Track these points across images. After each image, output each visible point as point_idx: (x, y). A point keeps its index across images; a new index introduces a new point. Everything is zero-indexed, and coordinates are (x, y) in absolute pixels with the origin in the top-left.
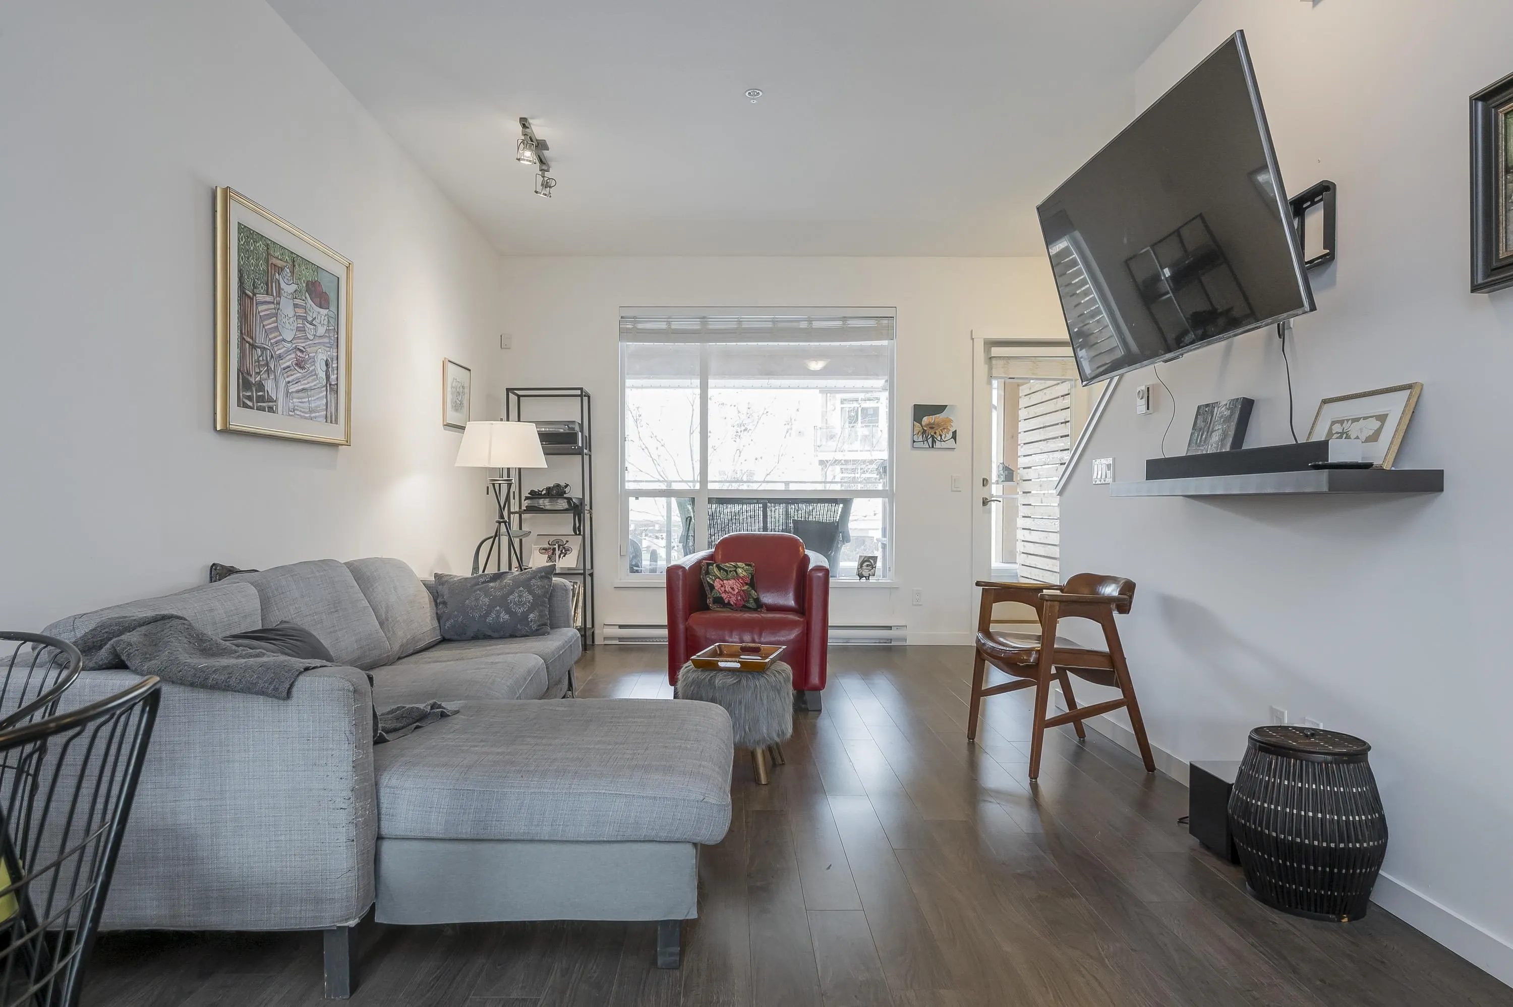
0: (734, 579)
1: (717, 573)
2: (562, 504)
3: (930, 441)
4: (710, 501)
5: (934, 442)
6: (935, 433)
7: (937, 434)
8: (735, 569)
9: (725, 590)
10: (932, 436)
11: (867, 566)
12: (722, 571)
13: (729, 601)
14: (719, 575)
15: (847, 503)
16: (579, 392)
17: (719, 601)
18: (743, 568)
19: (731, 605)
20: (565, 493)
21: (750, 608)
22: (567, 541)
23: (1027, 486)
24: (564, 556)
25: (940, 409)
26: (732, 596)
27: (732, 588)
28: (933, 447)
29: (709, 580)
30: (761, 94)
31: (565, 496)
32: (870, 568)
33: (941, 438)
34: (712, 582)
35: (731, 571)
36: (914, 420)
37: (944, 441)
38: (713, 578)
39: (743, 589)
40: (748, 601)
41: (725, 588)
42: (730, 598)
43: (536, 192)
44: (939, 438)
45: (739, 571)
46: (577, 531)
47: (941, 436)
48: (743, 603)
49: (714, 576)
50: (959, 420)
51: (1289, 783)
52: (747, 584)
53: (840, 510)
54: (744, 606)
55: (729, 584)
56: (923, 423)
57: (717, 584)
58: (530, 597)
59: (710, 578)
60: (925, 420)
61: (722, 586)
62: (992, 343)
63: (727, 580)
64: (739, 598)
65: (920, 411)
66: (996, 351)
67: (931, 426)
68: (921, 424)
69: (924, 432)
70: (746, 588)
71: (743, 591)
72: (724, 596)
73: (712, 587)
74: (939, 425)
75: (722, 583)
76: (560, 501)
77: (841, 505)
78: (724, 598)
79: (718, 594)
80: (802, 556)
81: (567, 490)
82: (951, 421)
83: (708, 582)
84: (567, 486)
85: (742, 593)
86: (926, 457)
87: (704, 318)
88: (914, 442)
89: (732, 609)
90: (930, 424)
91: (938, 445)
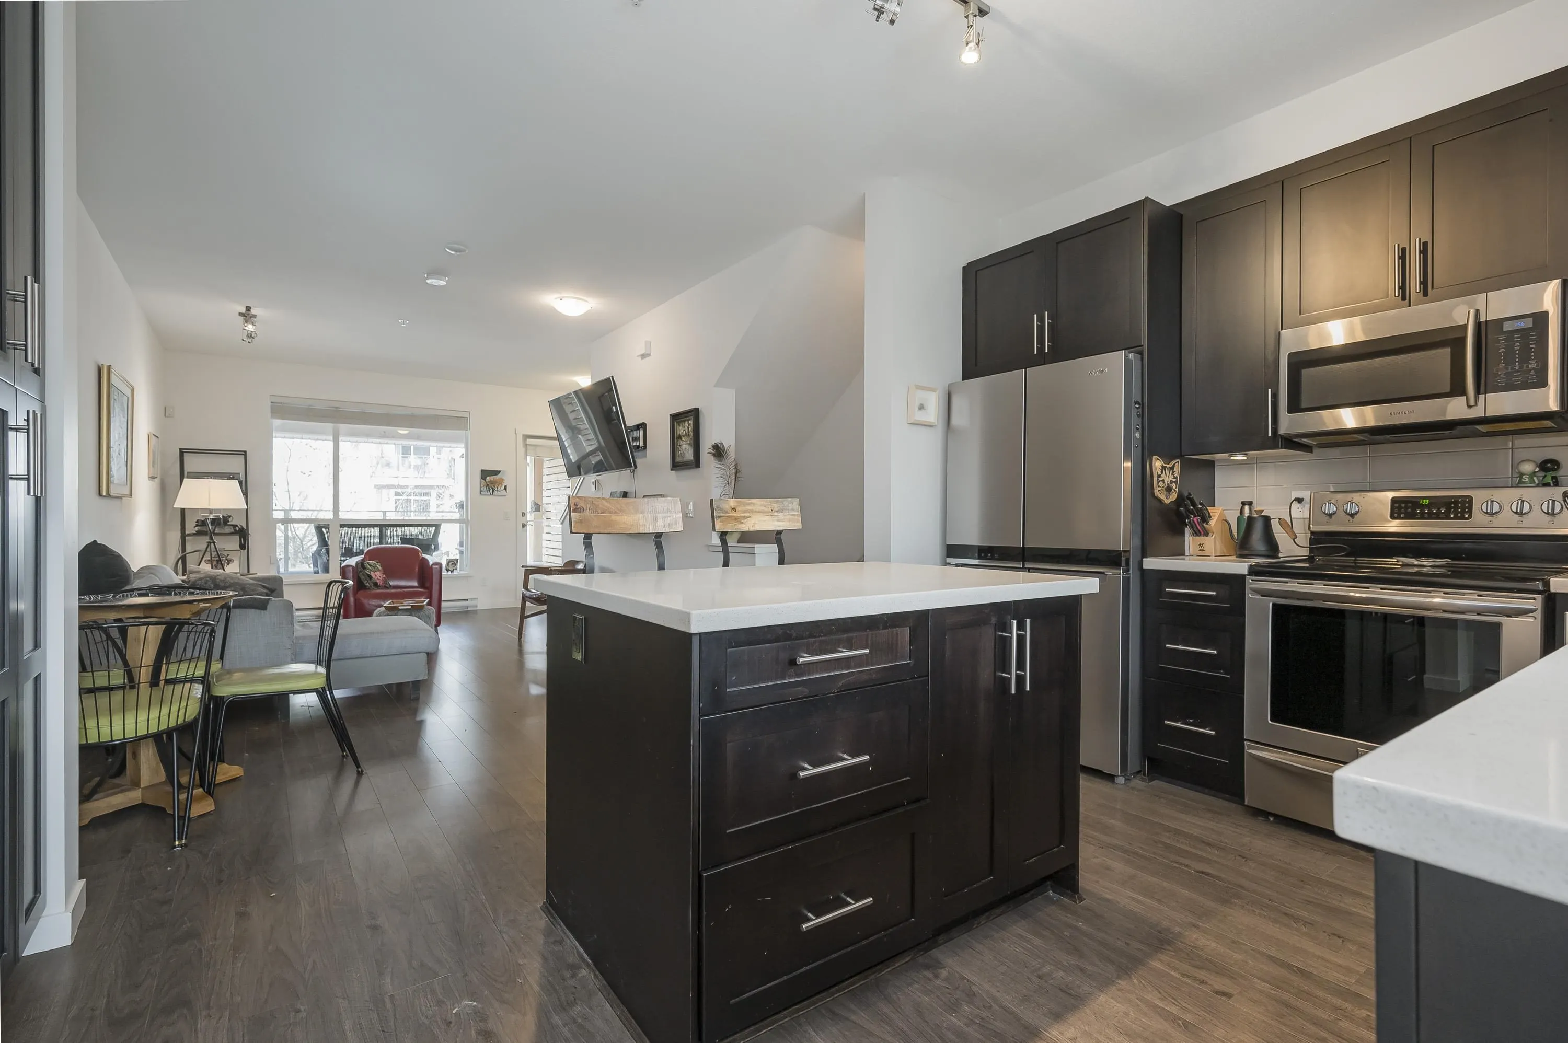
1: (370, 568)
2: (228, 530)
3: (491, 491)
4: (342, 526)
5: (493, 491)
6: (494, 486)
7: (496, 487)
8: (376, 566)
9: (376, 578)
10: (493, 488)
11: (452, 564)
12: (373, 567)
14: (371, 570)
15: (437, 526)
17: (373, 583)
20: (229, 521)
22: (228, 555)
23: (548, 515)
24: (228, 565)
25: (497, 473)
28: (493, 494)
31: (228, 523)
32: (453, 565)
33: (498, 489)
36: (481, 478)
37: (499, 491)
42: (380, 582)
44: (496, 489)
46: (243, 547)
50: (508, 480)
52: (384, 574)
53: (433, 531)
55: (378, 574)
56: (487, 481)
59: (368, 571)
60: (488, 479)
62: (527, 437)
63: (377, 572)
65: (485, 474)
66: (529, 441)
67: (492, 482)
68: (485, 481)
69: (487, 485)
71: (383, 577)
73: (369, 576)
74: (496, 482)
75: (373, 574)
76: (226, 527)
77: (434, 528)
78: (376, 582)
79: (373, 580)
80: (421, 558)
81: (230, 519)
82: (503, 479)
83: (366, 573)
84: (230, 516)
86: (489, 499)
87: (337, 408)
88: (481, 491)
90: (491, 481)
91: (496, 493)
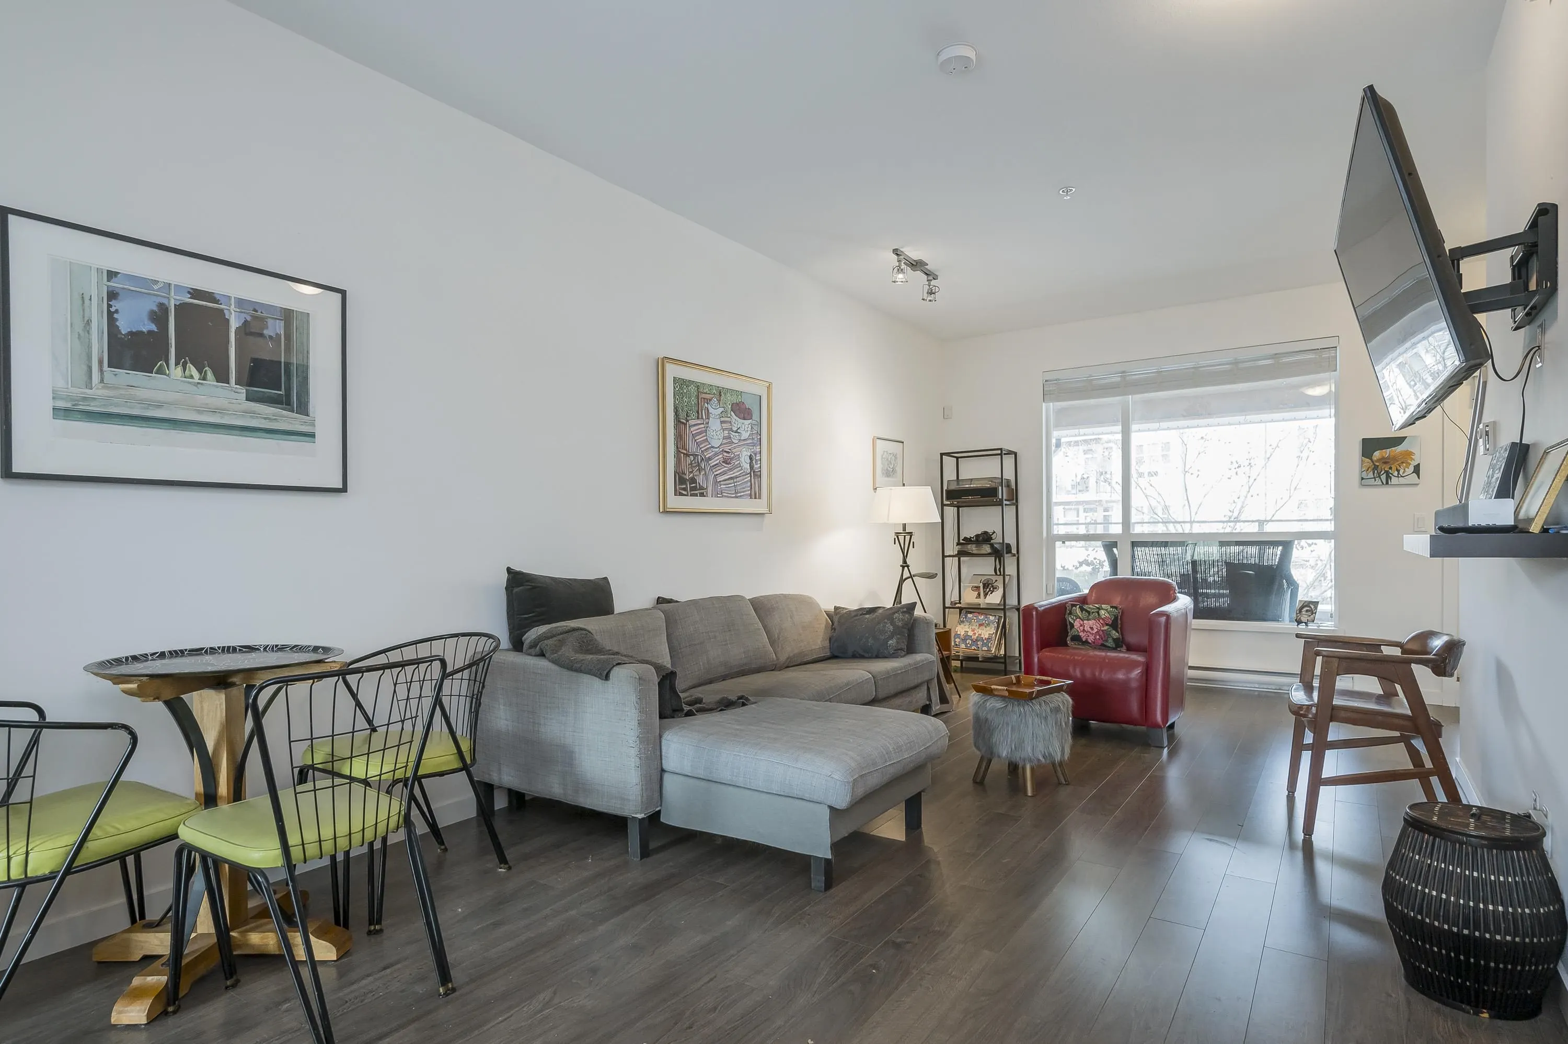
0: (1095, 620)
1: (1079, 614)
2: (987, 549)
3: (1384, 477)
4: (1134, 544)
5: (1388, 477)
6: (1391, 468)
7: (1394, 468)
8: (1097, 610)
9: (1084, 630)
10: (1387, 473)
11: (1307, 611)
12: (1084, 612)
13: (1087, 639)
14: (1080, 616)
15: (1287, 545)
16: (999, 452)
17: (1077, 638)
18: (1106, 610)
19: (1090, 643)
20: (991, 539)
21: (1109, 647)
22: (996, 581)
24: (991, 593)
25: (1396, 441)
26: (1090, 635)
27: (1092, 628)
28: (1387, 483)
29: (1070, 620)
30: (1074, 190)
31: (991, 541)
32: (1309, 613)
33: (1398, 474)
34: (1072, 622)
35: (1093, 612)
36: (1362, 456)
37: (1402, 476)
38: (1075, 618)
39: (1102, 629)
40: (1107, 641)
41: (1084, 627)
42: (1088, 636)
43: (923, 299)
44: (1396, 473)
45: (1102, 612)
46: (998, 571)
47: (1398, 471)
48: (1101, 642)
49: (1075, 616)
50: (1423, 453)
51: (1419, 858)
52: (1107, 625)
53: (1279, 553)
54: (1103, 645)
55: (1088, 624)
56: (1374, 458)
57: (1077, 624)
58: (891, 627)
59: (1072, 618)
60: (1377, 455)
61: (1081, 626)
63: (1088, 620)
64: (1098, 637)
65: (1369, 446)
67: (1385, 461)
68: (1371, 459)
69: (1376, 467)
70: (1106, 628)
71: (1102, 631)
72: (1082, 634)
73: (1072, 626)
74: (1394, 459)
75: (1082, 622)
76: (985, 546)
77: (1280, 548)
78: (1082, 637)
79: (1076, 633)
81: (993, 536)
82: (1412, 453)
83: (1070, 622)
84: (993, 532)
85: (1101, 633)
86: (1380, 495)
87: (1124, 372)
88: (1362, 479)
89: (1091, 647)
90: (1383, 458)
91: (1394, 480)
